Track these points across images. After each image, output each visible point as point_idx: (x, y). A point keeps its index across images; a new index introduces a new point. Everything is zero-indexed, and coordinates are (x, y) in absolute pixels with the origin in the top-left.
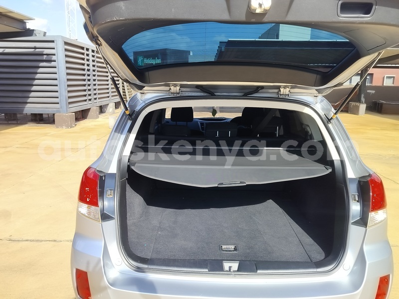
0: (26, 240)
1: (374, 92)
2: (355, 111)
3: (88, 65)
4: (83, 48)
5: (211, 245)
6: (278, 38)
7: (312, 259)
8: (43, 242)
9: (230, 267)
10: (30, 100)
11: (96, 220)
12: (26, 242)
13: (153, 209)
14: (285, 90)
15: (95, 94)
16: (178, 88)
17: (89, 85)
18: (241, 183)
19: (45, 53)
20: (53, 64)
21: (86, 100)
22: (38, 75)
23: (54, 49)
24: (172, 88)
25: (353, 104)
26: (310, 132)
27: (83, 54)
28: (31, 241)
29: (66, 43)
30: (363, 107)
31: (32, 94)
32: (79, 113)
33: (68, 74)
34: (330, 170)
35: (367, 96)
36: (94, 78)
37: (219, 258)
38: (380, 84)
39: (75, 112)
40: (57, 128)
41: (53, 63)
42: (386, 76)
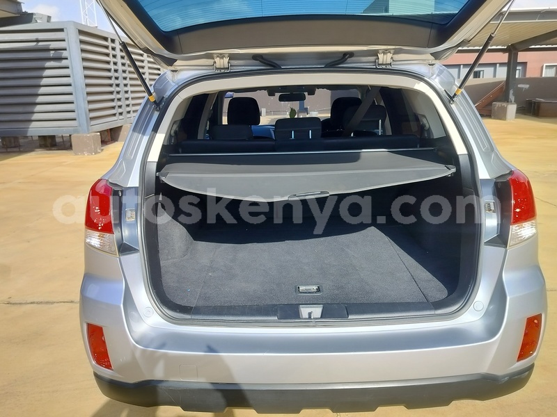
0: (32, 303)
1: (527, 86)
2: (501, 115)
3: (115, 64)
4: (106, 39)
5: (283, 286)
6: (387, 11)
7: (429, 298)
8: (55, 304)
9: (310, 314)
10: (35, 116)
11: (112, 253)
12: (32, 305)
13: (202, 245)
14: (385, 56)
15: (128, 106)
16: (226, 60)
17: (118, 93)
18: (322, 193)
19: (51, 47)
20: (64, 63)
21: (114, 115)
22: (45, 79)
23: (64, 40)
24: (217, 60)
25: (498, 104)
26: (427, 126)
27: (107, 47)
28: (38, 303)
29: (81, 32)
30: (512, 109)
31: (38, 108)
32: (106, 133)
33: (86, 77)
34: (454, 170)
35: (518, 93)
36: (125, 82)
37: (294, 302)
38: (537, 75)
39: (100, 132)
40: (76, 154)
41: (64, 61)
42: (545, 65)
